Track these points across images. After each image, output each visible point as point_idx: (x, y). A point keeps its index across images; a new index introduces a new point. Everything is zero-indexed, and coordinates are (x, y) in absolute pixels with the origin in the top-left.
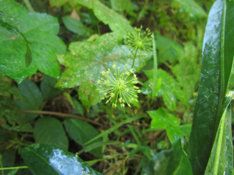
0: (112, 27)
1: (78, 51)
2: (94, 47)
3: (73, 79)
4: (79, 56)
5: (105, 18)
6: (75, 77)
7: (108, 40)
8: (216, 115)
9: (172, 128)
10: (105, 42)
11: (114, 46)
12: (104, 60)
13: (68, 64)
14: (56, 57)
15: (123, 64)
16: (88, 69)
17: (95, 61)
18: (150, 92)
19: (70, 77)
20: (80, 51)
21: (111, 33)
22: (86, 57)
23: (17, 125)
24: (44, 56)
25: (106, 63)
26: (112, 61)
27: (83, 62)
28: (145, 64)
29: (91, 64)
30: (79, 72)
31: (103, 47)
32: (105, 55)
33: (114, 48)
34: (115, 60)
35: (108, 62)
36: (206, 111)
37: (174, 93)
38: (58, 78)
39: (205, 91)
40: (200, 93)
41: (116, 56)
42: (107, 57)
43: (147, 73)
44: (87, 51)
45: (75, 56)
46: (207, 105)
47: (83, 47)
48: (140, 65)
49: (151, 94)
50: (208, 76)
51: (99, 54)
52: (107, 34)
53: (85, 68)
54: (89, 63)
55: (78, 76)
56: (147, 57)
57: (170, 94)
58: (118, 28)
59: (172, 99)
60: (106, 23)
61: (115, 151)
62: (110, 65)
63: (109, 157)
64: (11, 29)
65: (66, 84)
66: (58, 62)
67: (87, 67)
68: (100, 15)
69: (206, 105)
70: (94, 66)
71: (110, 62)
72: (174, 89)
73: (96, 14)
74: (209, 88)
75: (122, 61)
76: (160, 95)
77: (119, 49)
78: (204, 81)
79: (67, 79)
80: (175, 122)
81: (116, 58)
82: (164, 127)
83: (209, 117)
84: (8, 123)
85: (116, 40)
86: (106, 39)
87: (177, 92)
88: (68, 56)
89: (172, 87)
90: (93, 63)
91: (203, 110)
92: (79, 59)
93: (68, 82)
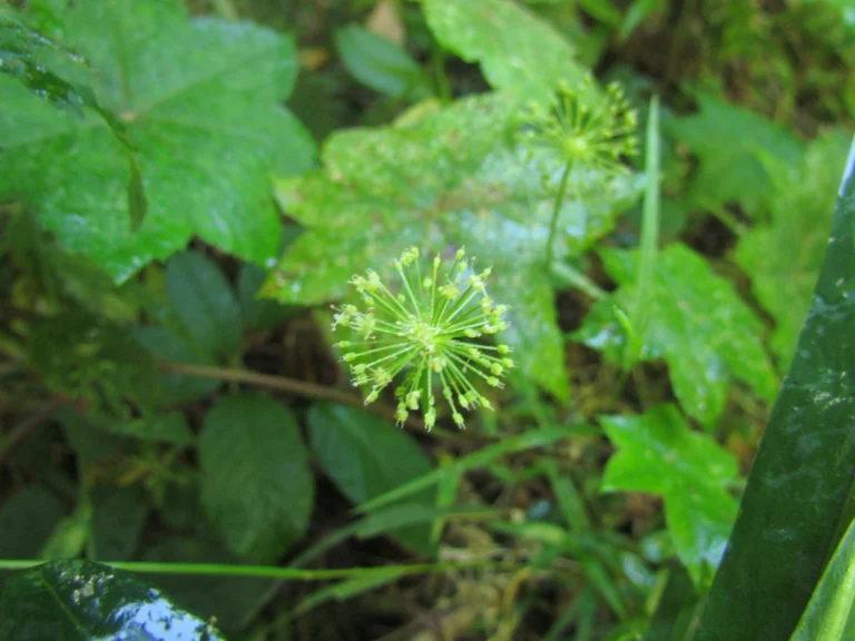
0: (494, 71)
1: (351, 165)
2: (412, 151)
3: (322, 271)
4: (354, 185)
5: (470, 34)
6: (331, 264)
7: (468, 124)
8: (844, 496)
9: (696, 497)
10: (455, 133)
11: (489, 149)
12: (444, 203)
13: (308, 215)
14: (270, 188)
15: (518, 220)
16: (380, 238)
17: (411, 207)
18: (617, 340)
19: (312, 262)
20: (360, 167)
21: (486, 99)
22: (377, 191)
23: (136, 414)
24: (225, 183)
25: (450, 217)
26: (474, 209)
27: (365, 208)
28: (610, 226)
29: (394, 219)
30: (346, 246)
31: (445, 152)
32: (450, 185)
33: (489, 159)
34: (488, 206)
35: (458, 212)
36: (802, 470)
37: (725, 350)
38: (270, 262)
39: (814, 379)
40: (792, 386)
41: (493, 190)
42: (456, 193)
43: (615, 260)
44: (387, 167)
45: (339, 186)
46: (816, 444)
47: (372, 152)
48: (588, 229)
49: (620, 350)
50: (841, 310)
51: (429, 180)
52: (470, 102)
53: (370, 234)
54: (386, 212)
55: (342, 261)
56: (620, 196)
57: (704, 353)
58: (518, 75)
59: (711, 375)
60: (469, 54)
61: (484, 540)
62: (465, 225)
63: (464, 557)
64: (64, 97)
65: (296, 288)
66: (277, 206)
67: (377, 228)
68: (449, 22)
69: (809, 443)
70: (402, 226)
71: (467, 213)
72: (727, 334)
73: (433, 22)
74: (838, 369)
75: (515, 209)
76: (656, 354)
77: (508, 160)
78: (820, 331)
79: (302, 269)
80: (716, 469)
81: (492, 197)
82: (661, 488)
83: (814, 498)
84: (106, 407)
85: (499, 128)
86: (461, 121)
87: (737, 344)
88: (316, 184)
89: (719, 324)
90: (403, 215)
91: (793, 463)
92: (350, 196)
93: (304, 282)
